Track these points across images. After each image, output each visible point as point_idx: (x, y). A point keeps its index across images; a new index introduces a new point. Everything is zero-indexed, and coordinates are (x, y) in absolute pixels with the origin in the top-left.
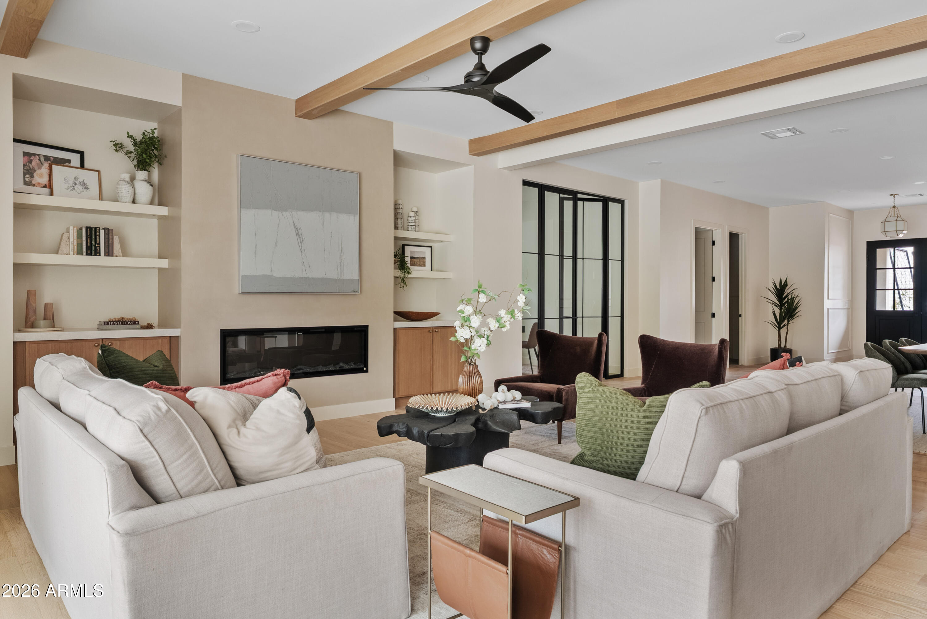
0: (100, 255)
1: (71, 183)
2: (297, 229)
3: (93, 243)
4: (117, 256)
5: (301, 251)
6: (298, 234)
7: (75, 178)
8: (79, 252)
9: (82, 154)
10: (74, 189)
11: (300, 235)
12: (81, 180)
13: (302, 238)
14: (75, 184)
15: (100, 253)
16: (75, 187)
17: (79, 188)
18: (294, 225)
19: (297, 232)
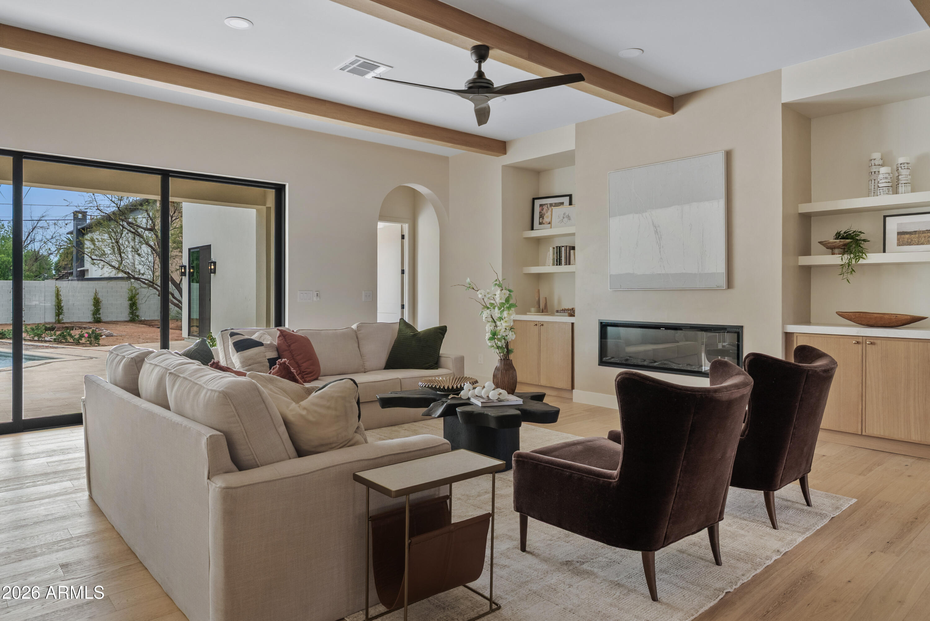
0: (562, 265)
1: (561, 218)
2: (656, 227)
3: (558, 257)
4: (572, 265)
5: (660, 248)
6: (656, 232)
7: (564, 214)
8: (553, 265)
9: (570, 196)
10: (563, 221)
11: (659, 233)
12: (567, 214)
13: (661, 235)
14: (564, 218)
15: (562, 263)
16: (564, 220)
17: (566, 219)
18: (653, 224)
19: (655, 230)
